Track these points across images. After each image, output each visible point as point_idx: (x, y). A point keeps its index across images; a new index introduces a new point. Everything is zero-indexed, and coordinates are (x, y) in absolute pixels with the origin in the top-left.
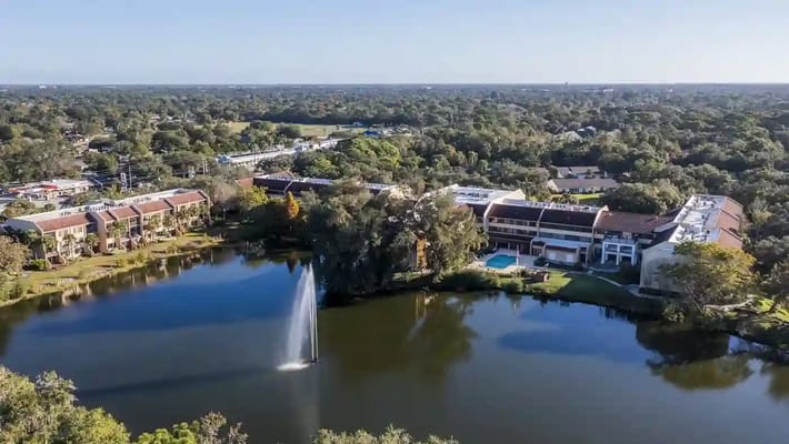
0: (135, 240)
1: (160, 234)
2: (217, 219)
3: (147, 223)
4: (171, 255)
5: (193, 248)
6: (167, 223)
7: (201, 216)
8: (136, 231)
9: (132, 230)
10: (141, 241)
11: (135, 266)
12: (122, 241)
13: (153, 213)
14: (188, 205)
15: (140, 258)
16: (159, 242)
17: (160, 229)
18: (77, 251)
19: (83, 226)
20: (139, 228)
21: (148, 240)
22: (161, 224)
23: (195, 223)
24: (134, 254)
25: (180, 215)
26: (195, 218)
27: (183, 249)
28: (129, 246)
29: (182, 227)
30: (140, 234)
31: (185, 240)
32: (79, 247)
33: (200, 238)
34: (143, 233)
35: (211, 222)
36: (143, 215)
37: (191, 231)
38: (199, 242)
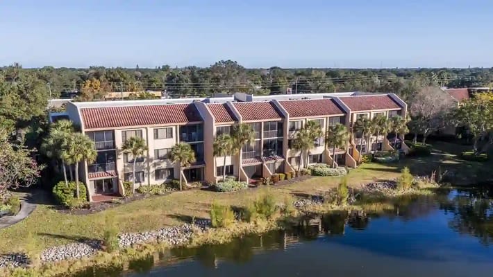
0: (270, 165)
1: (317, 159)
2: (417, 144)
3: (294, 135)
4: (335, 207)
5: (383, 199)
6: (332, 140)
7: (391, 136)
8: (275, 148)
9: (267, 145)
10: (282, 169)
11: (248, 226)
12: (242, 164)
13: (309, 119)
14: (371, 115)
15: (264, 208)
16: (314, 173)
17: (319, 150)
18: (158, 174)
19: (175, 127)
20: (280, 143)
21: (294, 166)
22: (321, 140)
23: (379, 146)
24: (259, 194)
25: (359, 129)
26: (380, 138)
27: (359, 197)
28: (257, 175)
29: (356, 151)
30: (281, 154)
31: (362, 177)
32: (164, 165)
33: (392, 177)
34: (288, 153)
35: (406, 149)
36: (289, 120)
37: (373, 159)
38: (393, 185)
